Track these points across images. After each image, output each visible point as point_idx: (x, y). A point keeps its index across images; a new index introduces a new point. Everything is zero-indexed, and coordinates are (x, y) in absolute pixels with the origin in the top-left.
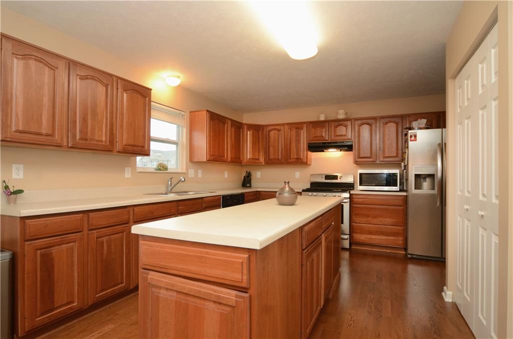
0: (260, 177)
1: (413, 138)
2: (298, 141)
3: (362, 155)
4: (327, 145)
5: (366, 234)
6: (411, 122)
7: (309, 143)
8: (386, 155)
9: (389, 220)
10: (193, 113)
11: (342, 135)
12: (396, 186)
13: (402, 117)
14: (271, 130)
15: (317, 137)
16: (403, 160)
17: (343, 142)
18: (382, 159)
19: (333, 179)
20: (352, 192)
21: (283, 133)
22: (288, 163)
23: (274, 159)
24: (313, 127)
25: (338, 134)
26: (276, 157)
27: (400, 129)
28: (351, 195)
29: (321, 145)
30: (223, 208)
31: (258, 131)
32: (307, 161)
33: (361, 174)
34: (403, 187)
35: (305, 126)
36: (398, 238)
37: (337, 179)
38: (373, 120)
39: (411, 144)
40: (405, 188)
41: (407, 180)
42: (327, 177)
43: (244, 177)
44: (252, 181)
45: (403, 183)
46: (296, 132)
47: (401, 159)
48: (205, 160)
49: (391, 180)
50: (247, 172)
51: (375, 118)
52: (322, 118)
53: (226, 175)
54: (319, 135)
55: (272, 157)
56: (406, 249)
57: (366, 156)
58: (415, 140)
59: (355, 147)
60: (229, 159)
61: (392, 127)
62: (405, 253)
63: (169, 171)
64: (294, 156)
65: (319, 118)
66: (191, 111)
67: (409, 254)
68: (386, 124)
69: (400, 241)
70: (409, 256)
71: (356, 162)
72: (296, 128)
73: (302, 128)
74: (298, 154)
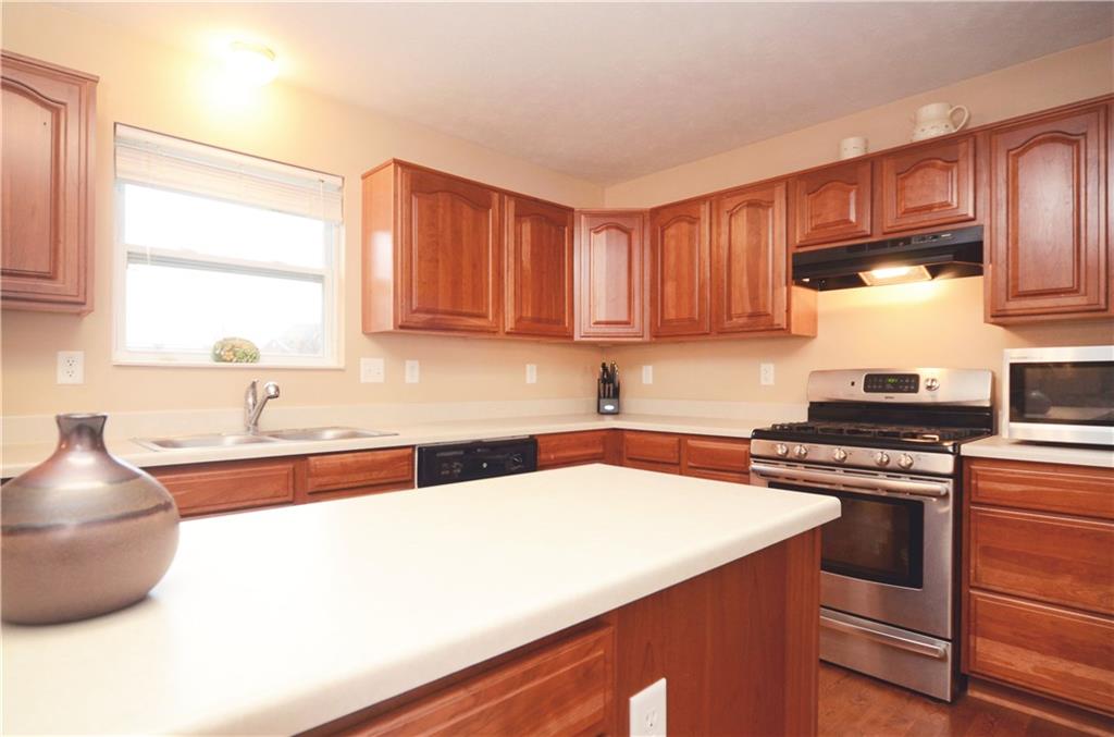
0: (651, 382)
2: (757, 251)
3: (1025, 286)
4: (869, 253)
7: (794, 255)
11: (929, 209)
14: (669, 225)
15: (826, 227)
17: (936, 236)
19: (897, 389)
20: (970, 449)
21: (705, 229)
22: (722, 332)
23: (681, 320)
24: (811, 192)
25: (913, 203)
26: (685, 315)
28: (961, 461)
29: (844, 255)
30: (420, 486)
32: (789, 324)
33: (1013, 370)
35: (780, 192)
37: (916, 390)
42: (875, 381)
43: (599, 381)
46: (750, 221)
48: (390, 327)
50: (604, 365)
52: (851, 150)
53: (533, 377)
54: (832, 218)
55: (671, 314)
57: (1052, 283)
59: (995, 245)
63: (261, 363)
64: (741, 305)
71: (998, 316)
72: (750, 204)
73: (770, 204)
74: (754, 298)
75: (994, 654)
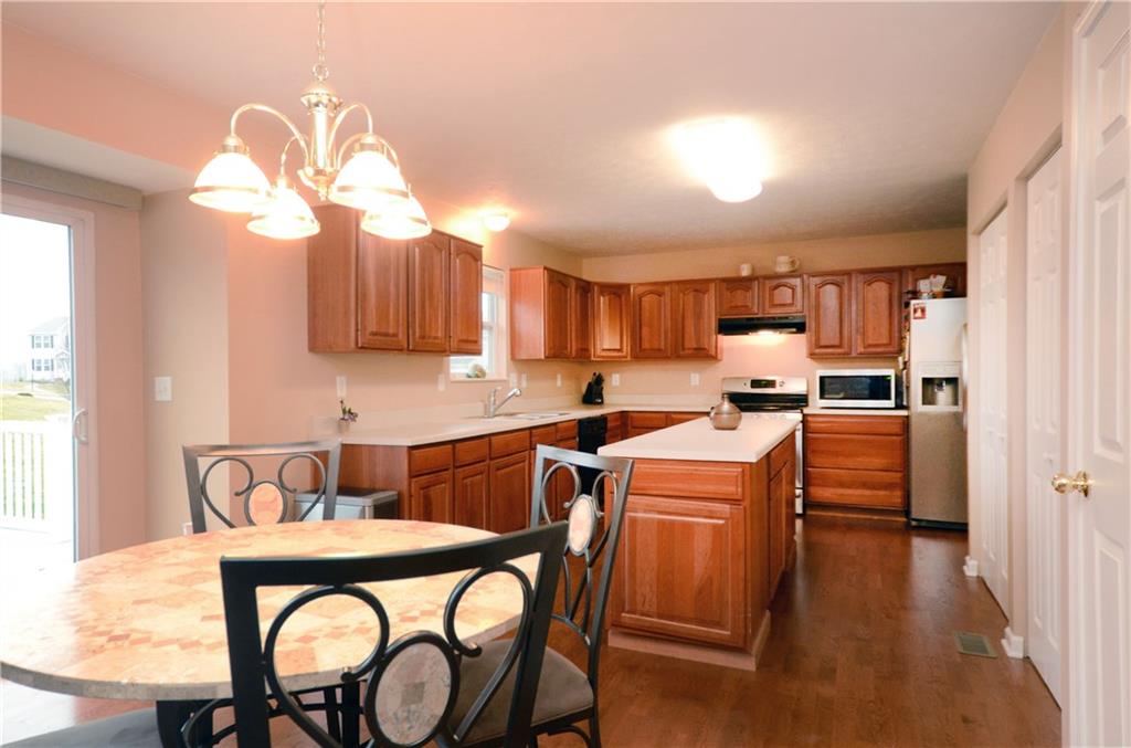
0: (618, 384)
1: (919, 314)
2: (698, 316)
3: (823, 343)
4: (756, 322)
5: (834, 487)
6: (916, 281)
7: (720, 320)
8: (870, 342)
9: (878, 462)
10: (517, 272)
11: (784, 305)
12: (889, 398)
13: (900, 271)
14: (644, 294)
15: (736, 307)
16: (901, 351)
17: (787, 318)
18: (862, 350)
19: (766, 387)
20: (806, 411)
21: (668, 300)
22: (678, 357)
23: (652, 350)
24: (728, 289)
25: (776, 302)
26: (655, 346)
27: (896, 294)
28: (804, 416)
29: (745, 322)
31: (620, 297)
32: (716, 353)
33: (822, 378)
34: (902, 401)
35: (712, 286)
36: (895, 493)
37: (774, 387)
38: (846, 277)
39: (914, 324)
40: (905, 403)
41: (908, 388)
42: (756, 383)
43: (590, 384)
44: (604, 392)
45: (902, 393)
46: (695, 297)
47: (895, 348)
48: (543, 357)
49: (878, 388)
50: (594, 374)
51: (848, 273)
52: (745, 272)
53: (559, 383)
54: (740, 303)
55: (646, 345)
56: (907, 513)
57: (832, 343)
58: (923, 317)
59: (811, 325)
60: (574, 354)
61: (880, 290)
62: (905, 519)
63: (487, 378)
64: (690, 343)
65: (738, 270)
66: (514, 266)
67: (914, 520)
68: (869, 285)
69: (896, 497)
70: (914, 523)
71: (812, 355)
72: (696, 291)
73: (707, 291)
74: (698, 340)
75: (823, 493)
